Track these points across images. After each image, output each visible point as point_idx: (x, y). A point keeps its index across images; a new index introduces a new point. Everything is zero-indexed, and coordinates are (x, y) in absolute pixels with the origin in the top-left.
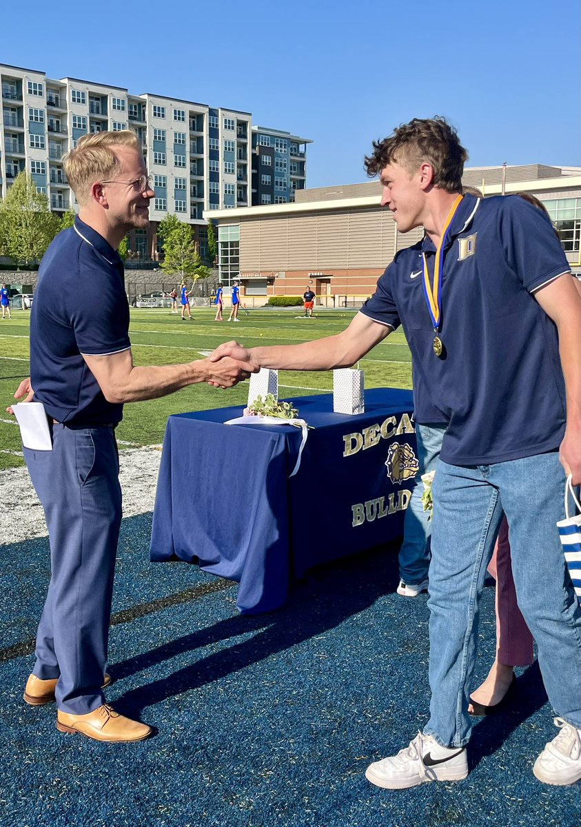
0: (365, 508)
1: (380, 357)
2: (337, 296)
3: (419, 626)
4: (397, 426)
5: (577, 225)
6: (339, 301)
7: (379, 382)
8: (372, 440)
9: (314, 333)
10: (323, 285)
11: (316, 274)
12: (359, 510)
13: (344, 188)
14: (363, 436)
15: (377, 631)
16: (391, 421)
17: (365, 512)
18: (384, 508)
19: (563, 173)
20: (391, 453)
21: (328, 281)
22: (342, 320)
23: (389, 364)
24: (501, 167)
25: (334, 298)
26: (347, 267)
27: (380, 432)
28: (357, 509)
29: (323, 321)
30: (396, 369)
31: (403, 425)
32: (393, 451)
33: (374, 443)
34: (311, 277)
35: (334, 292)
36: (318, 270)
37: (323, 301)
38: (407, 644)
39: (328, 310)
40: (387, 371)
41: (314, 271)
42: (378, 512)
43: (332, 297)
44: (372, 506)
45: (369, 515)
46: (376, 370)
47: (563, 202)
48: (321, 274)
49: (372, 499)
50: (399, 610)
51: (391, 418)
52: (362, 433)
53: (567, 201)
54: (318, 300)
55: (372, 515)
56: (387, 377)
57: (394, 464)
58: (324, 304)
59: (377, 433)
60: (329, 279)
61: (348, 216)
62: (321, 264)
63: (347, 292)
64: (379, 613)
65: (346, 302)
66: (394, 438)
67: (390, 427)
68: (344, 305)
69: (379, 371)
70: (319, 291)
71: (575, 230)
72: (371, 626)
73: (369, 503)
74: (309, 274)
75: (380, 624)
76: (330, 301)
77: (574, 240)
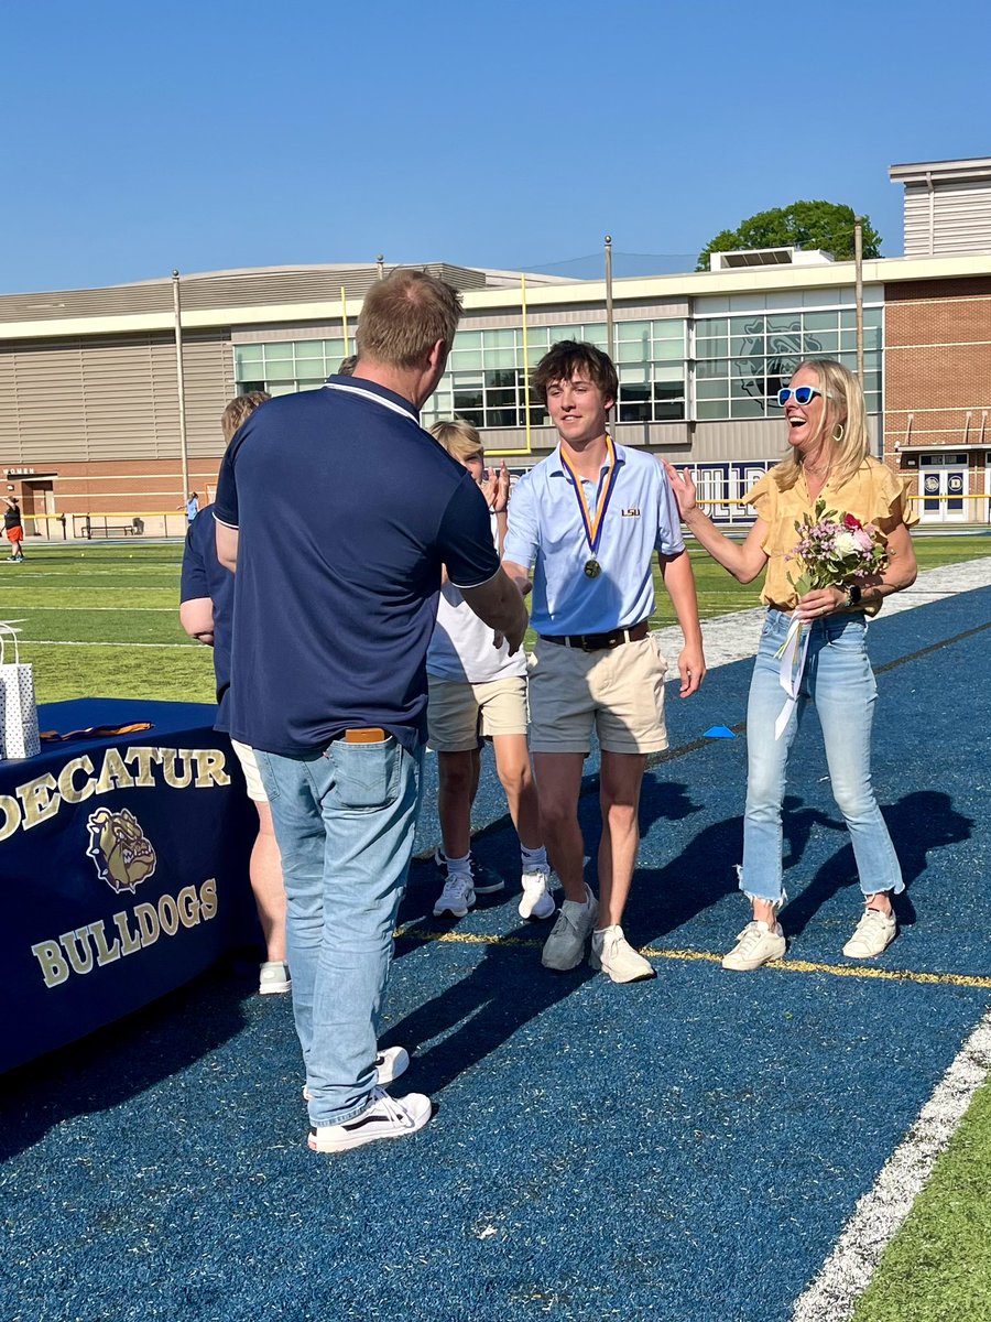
0: (63, 948)
1: (143, 638)
2: (68, 517)
3: (139, 1176)
4: (96, 774)
5: (519, 379)
6: (75, 527)
7: (134, 688)
8: (41, 809)
9: (10, 594)
10: (38, 495)
11: (19, 472)
12: (50, 954)
13: (64, 296)
14: (20, 801)
15: (48, 1200)
16: (79, 767)
17: (65, 955)
18: (110, 945)
19: (488, 281)
20: (97, 830)
21: (48, 486)
22: (77, 565)
23: (161, 649)
24: (375, 266)
25: (64, 521)
26: (87, 457)
27: (57, 790)
28: (43, 951)
29: (33, 568)
30: (174, 660)
31: (111, 772)
32: (101, 826)
33: (48, 812)
34: (10, 477)
35: (63, 507)
36: (23, 464)
37: (40, 527)
38: (107, 1217)
39: (50, 545)
40: (156, 665)
41: (17, 465)
42: (95, 954)
43: (58, 519)
44: (78, 943)
45: (77, 963)
46: (133, 663)
47: (491, 335)
48: (32, 471)
49: (74, 929)
50: (103, 1150)
51: (79, 760)
52: (14, 796)
53: (500, 334)
54: (31, 523)
55: (83, 959)
56: (153, 677)
57: (108, 852)
58: (44, 532)
59: (51, 793)
60: (51, 482)
61: (79, 354)
62: (32, 453)
63: (89, 507)
64: (57, 1163)
65: (89, 527)
66: (96, 801)
67: (80, 779)
68: (86, 534)
69: (139, 666)
70: (30, 507)
71: (517, 388)
72: (38, 1192)
73: (67, 938)
74: (6, 472)
75: (56, 1186)
76: (56, 528)
77: (518, 407)
